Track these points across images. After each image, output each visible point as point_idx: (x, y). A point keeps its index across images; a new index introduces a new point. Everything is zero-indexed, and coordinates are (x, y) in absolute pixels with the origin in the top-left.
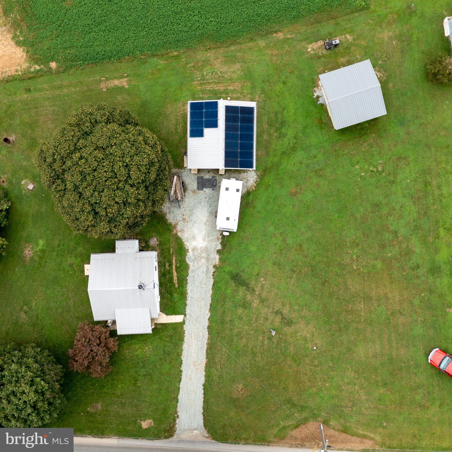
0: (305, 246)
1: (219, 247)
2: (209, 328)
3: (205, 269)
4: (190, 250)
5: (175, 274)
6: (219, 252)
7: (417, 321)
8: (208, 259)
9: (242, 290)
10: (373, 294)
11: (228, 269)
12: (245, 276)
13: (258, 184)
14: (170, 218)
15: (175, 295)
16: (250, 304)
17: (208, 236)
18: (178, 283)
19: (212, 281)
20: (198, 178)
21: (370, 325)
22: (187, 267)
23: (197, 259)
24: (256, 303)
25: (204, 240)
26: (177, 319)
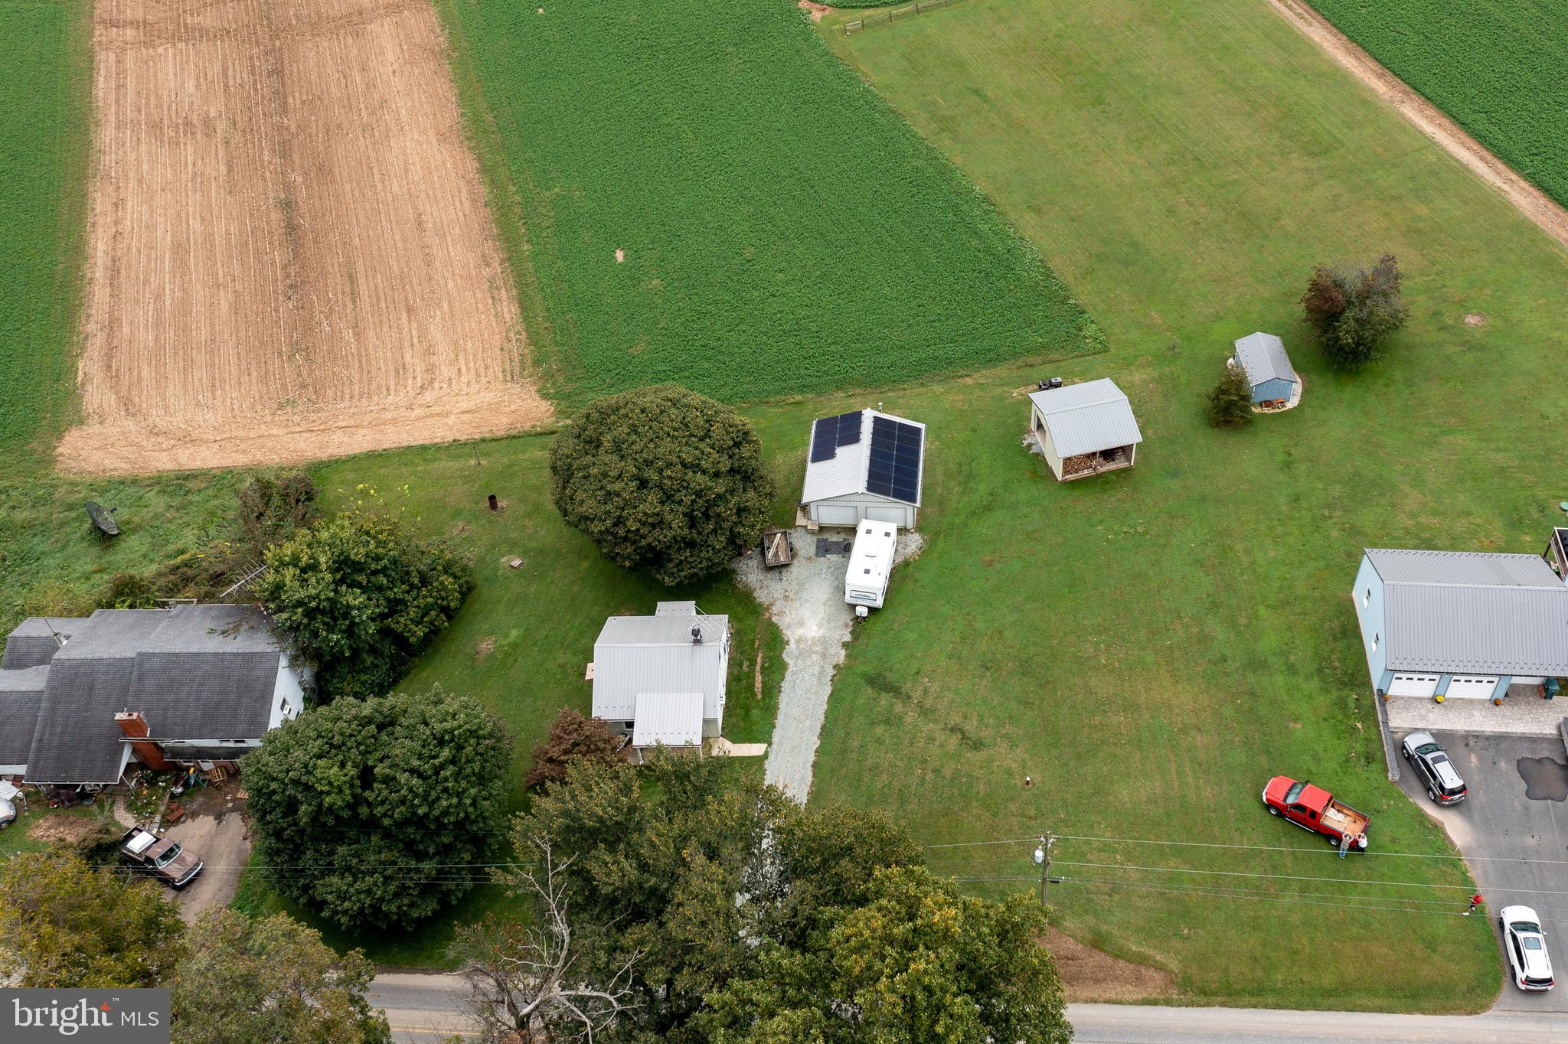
0: (1008, 633)
1: (848, 638)
2: (815, 766)
3: (817, 669)
4: (792, 641)
5: (759, 678)
6: (845, 645)
7: (1232, 741)
8: (824, 655)
9: (885, 699)
10: (1142, 699)
11: (860, 668)
12: (891, 677)
13: (924, 552)
14: (761, 596)
15: (755, 712)
16: (901, 718)
17: (829, 621)
18: (763, 692)
19: (828, 690)
20: (818, 541)
21: (1140, 748)
22: (783, 667)
23: (803, 654)
24: (911, 717)
25: (820, 626)
26: (755, 749)
